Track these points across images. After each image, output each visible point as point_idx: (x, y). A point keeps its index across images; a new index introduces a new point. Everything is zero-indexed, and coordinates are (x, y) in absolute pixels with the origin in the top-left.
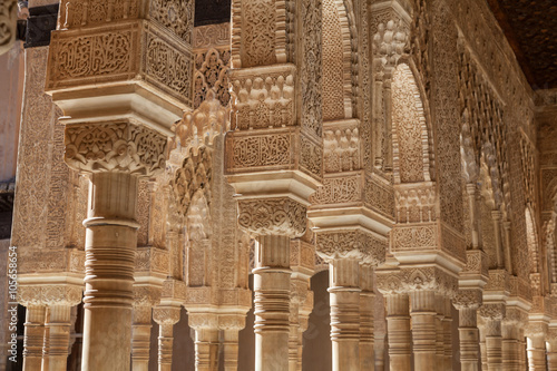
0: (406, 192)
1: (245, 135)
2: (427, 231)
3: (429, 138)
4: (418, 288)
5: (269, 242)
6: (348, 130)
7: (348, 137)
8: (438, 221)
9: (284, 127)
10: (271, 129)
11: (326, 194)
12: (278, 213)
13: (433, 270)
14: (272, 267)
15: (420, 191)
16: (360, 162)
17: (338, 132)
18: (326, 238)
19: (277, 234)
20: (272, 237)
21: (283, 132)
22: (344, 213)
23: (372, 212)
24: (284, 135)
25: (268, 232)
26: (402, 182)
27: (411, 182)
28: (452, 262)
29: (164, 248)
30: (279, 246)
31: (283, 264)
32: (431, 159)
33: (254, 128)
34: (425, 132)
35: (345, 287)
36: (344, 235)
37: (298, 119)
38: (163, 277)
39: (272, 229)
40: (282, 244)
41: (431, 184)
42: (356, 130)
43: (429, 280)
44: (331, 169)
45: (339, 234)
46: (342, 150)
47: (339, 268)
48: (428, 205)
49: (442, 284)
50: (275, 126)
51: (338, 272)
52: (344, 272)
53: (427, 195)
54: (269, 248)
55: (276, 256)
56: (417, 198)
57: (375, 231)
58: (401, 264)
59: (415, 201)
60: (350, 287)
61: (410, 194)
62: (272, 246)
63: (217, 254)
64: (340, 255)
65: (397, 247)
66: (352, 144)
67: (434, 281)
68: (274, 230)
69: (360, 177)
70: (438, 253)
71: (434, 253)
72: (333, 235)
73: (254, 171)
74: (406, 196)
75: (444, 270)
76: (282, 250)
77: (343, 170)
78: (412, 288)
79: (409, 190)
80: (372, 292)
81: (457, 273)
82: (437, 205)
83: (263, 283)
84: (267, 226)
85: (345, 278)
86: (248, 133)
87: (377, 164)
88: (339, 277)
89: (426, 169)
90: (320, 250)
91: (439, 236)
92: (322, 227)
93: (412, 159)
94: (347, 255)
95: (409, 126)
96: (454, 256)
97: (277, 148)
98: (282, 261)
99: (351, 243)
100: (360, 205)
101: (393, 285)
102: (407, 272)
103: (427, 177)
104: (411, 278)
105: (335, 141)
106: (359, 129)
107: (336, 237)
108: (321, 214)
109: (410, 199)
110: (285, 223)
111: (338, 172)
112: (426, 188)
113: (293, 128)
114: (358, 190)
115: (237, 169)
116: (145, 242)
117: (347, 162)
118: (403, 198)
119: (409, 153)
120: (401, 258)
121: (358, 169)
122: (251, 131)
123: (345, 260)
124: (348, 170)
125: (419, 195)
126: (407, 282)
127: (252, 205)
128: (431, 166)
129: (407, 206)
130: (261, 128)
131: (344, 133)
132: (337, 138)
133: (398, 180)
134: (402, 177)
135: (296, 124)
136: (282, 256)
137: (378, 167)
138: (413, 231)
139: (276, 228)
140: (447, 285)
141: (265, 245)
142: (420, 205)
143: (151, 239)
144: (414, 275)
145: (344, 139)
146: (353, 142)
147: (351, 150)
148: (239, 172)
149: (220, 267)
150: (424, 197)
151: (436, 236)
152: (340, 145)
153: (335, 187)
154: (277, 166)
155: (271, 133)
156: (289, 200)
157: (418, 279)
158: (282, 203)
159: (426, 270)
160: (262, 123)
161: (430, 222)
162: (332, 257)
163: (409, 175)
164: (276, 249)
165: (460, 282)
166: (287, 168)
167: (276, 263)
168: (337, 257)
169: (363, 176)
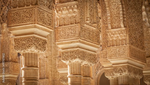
0: (114, 33)
1: (15, 10)
2: (123, 49)
3: (123, 8)
4: (121, 74)
5: (27, 56)
6: (72, 6)
7: (73, 9)
8: (128, 45)
9: (31, 6)
10: (26, 7)
11: (64, 34)
12: (30, 43)
13: (127, 66)
14: (28, 67)
15: (119, 32)
16: (78, 20)
17: (68, 7)
18: (65, 54)
19: (30, 52)
20: (29, 54)
21: (31, 8)
22: (72, 42)
23: (85, 42)
24: (31, 9)
25: (27, 52)
26: (112, 28)
27: (116, 28)
28: (138, 63)
29: (16, 62)
30: (32, 57)
31: (34, 65)
32: (124, 18)
33: (19, 7)
34: (121, 6)
35: (74, 75)
36: (73, 52)
37: (37, 2)
38: (16, 75)
39: (28, 50)
40: (33, 56)
41: (124, 28)
42: (76, 6)
43: (125, 71)
44: (66, 24)
45: (71, 52)
46: (71, 15)
47: (71, 67)
48: (124, 38)
49: (132, 73)
50: (27, 6)
51: (71, 69)
52: (74, 68)
53: (123, 33)
54: (27, 59)
55: (30, 62)
56: (118, 35)
57: (89, 50)
58: (113, 64)
59: (118, 36)
60: (76, 75)
61: (116, 34)
62: (29, 57)
63: (51, 64)
64: (71, 61)
65: (111, 57)
66: (74, 12)
67: (127, 71)
68: (29, 51)
69: (78, 26)
70: (129, 59)
71: (127, 59)
72: (68, 52)
73: (19, 25)
74: (114, 34)
75: (133, 66)
76: (33, 59)
77: (71, 24)
78: (118, 75)
79: (115, 32)
80: (89, 77)
81: (142, 68)
82: (128, 38)
83: (25, 74)
84: (25, 49)
85: (74, 71)
86: (16, 9)
87: (87, 20)
88: (71, 71)
89: (122, 22)
90: (63, 59)
91: (128, 51)
92: (63, 49)
93: (116, 18)
94: (74, 61)
95: (114, 4)
96: (138, 60)
97: (28, 15)
98: (33, 64)
99: (75, 56)
100: (78, 39)
101: (112, 74)
102: (115, 68)
103: (122, 26)
104: (118, 70)
105: (67, 11)
106: (77, 6)
107: (69, 53)
108: (62, 44)
109: (115, 36)
110: (33, 47)
111: (69, 25)
112: (122, 30)
113: (34, 6)
114: (77, 32)
115: (12, 25)
116: (7, 60)
117: (73, 20)
118: (113, 35)
119: (115, 16)
120: (113, 62)
121: (77, 23)
122: (18, 8)
123: (74, 63)
124: (73, 24)
125: (119, 34)
126: (116, 72)
127: (19, 40)
128: (124, 21)
129: (115, 39)
130: (22, 6)
131: (71, 7)
132: (68, 10)
133: (110, 27)
134: (112, 26)
135: (36, 4)
136: (33, 62)
137: (88, 22)
138: (118, 50)
139: (29, 50)
140: (135, 73)
141: (26, 57)
142: (120, 38)
143: (10, 58)
144: (119, 69)
145: (71, 10)
146: (75, 11)
147: (74, 15)
148: (13, 26)
149: (53, 70)
150: (122, 34)
151: (127, 52)
152: (69, 13)
153: (68, 31)
154: (28, 23)
155: (26, 9)
156: (34, 37)
157: (121, 71)
158: (31, 39)
159: (124, 67)
160: (22, 4)
161: (125, 45)
162: (68, 62)
163: (115, 25)
164: (30, 59)
165: (144, 72)
166: (32, 24)
167: (30, 65)
168: (70, 62)
169: (79, 26)
